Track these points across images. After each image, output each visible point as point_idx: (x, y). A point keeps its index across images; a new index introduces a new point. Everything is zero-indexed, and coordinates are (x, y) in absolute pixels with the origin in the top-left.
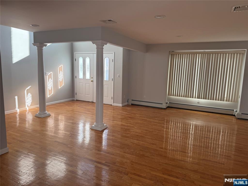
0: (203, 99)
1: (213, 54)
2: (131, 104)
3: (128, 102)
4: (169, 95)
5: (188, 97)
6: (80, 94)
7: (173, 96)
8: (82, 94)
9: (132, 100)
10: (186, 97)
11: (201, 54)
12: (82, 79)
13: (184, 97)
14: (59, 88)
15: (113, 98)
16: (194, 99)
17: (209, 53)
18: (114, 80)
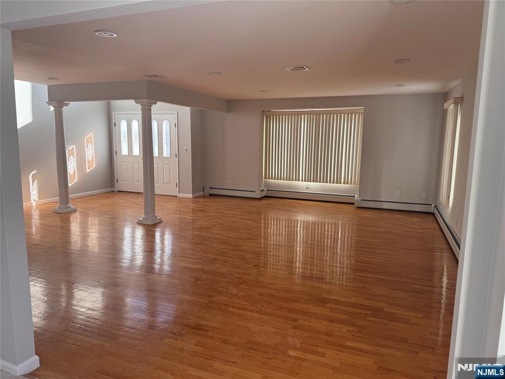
0: (313, 182)
1: (323, 115)
2: (208, 194)
3: (204, 191)
4: (265, 178)
5: (293, 180)
6: (125, 181)
7: (272, 179)
8: (128, 181)
9: (210, 188)
10: (290, 180)
11: (308, 115)
12: (126, 156)
13: (287, 180)
14: (88, 171)
15: (178, 185)
16: (300, 182)
17: (318, 114)
18: (178, 156)
